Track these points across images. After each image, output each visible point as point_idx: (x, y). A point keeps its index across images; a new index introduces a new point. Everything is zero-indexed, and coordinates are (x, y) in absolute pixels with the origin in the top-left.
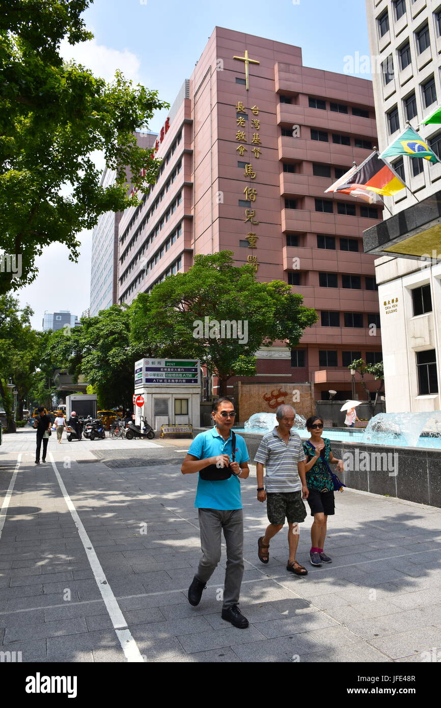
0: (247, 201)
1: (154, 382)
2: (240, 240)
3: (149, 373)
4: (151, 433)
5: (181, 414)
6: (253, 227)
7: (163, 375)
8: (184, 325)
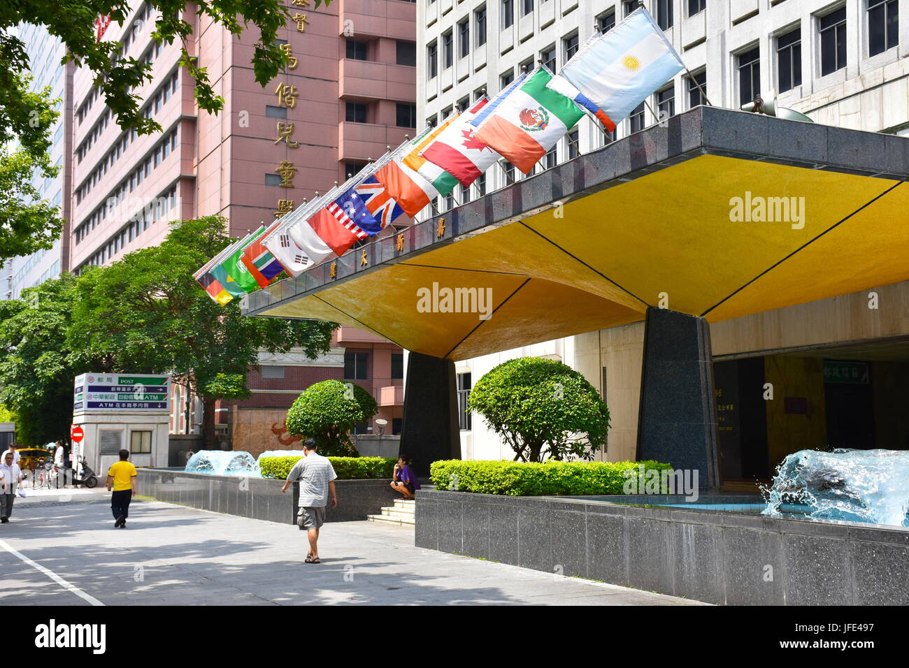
0: (280, 108)
1: (101, 407)
2: (266, 174)
3: (93, 394)
4: (92, 480)
5: (141, 453)
6: (289, 150)
7: (114, 397)
8: (141, 332)
